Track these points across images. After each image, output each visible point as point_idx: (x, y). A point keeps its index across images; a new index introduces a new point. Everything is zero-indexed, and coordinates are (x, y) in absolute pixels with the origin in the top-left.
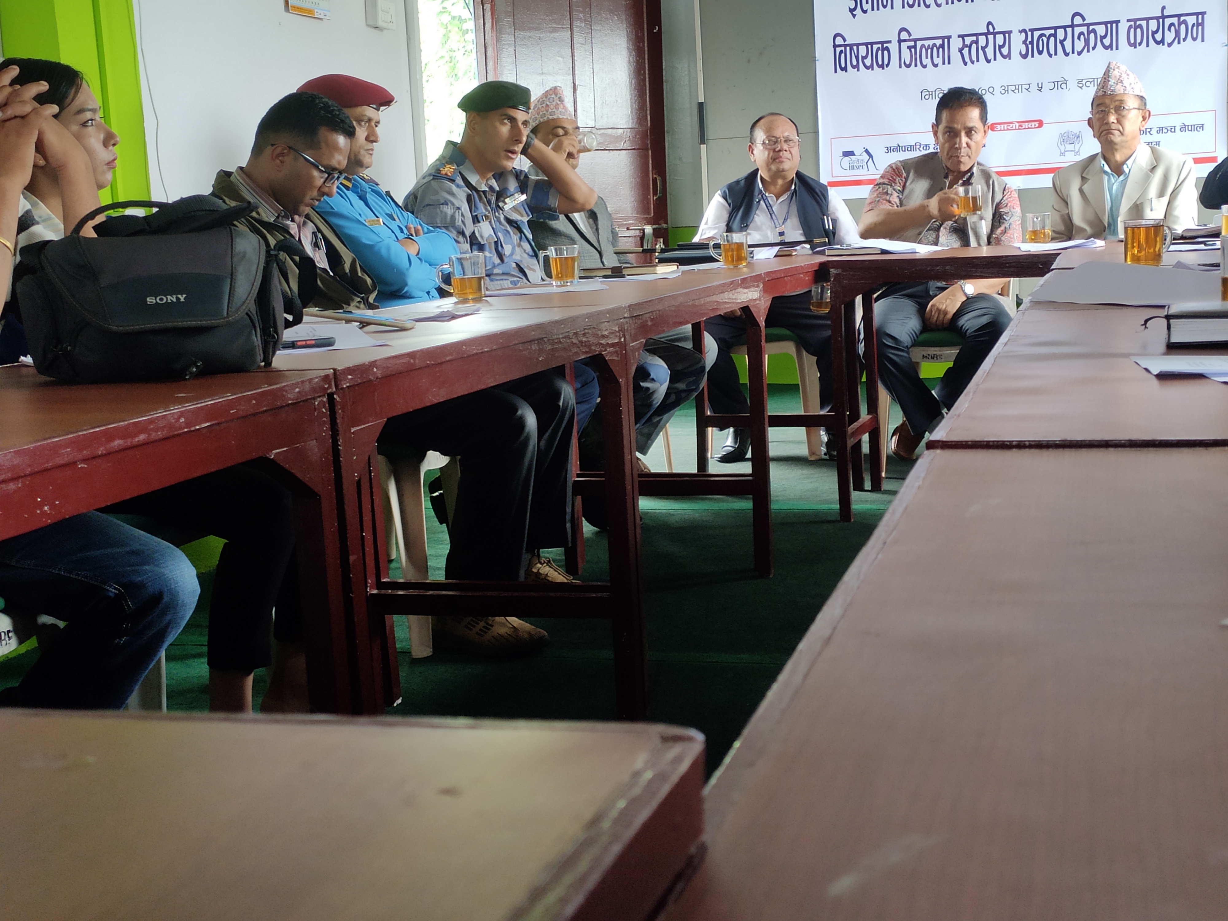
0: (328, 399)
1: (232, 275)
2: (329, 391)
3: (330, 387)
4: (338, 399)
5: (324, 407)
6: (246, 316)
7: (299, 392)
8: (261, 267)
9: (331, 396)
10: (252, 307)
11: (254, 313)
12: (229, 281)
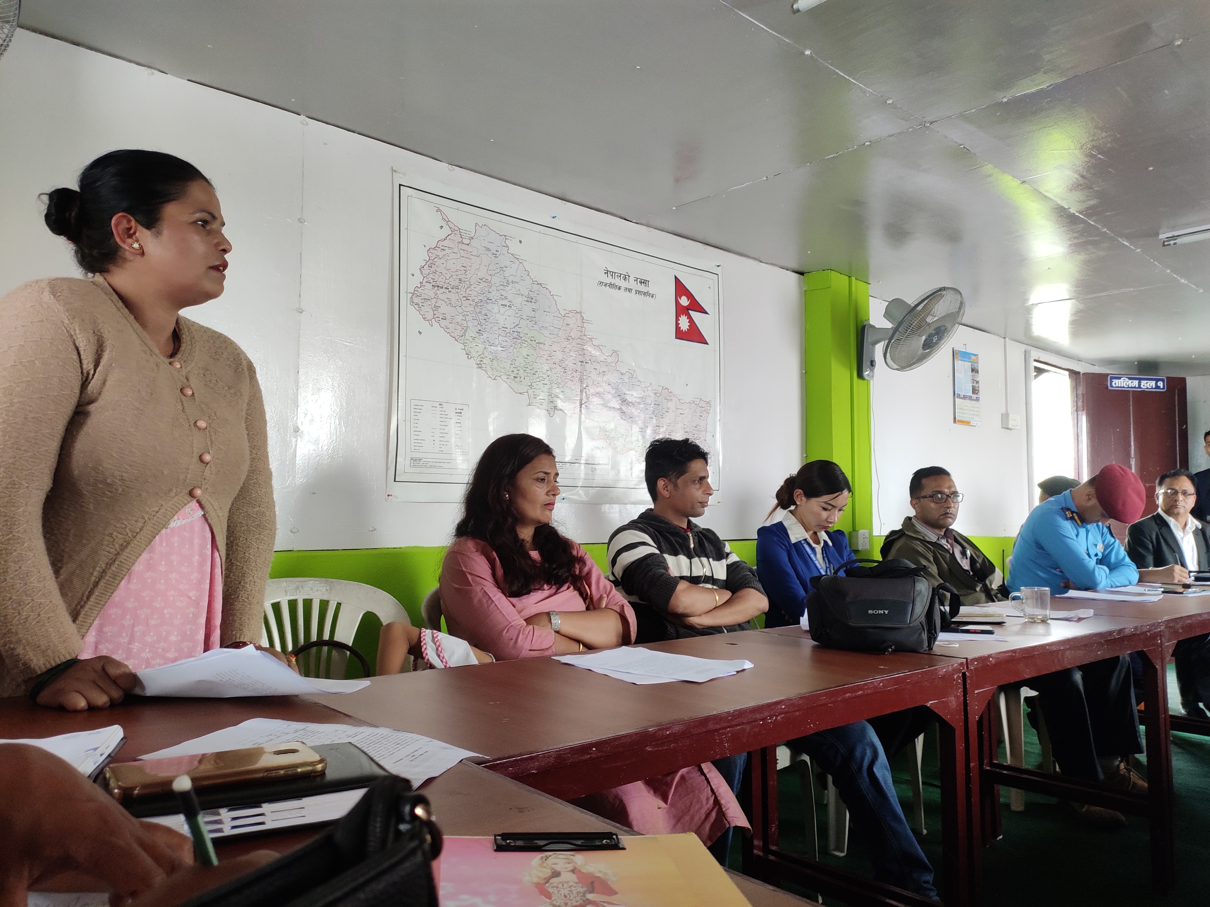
0: (962, 675)
1: (913, 602)
2: (963, 671)
3: (963, 669)
4: (968, 675)
5: (960, 679)
6: (919, 624)
7: (946, 671)
8: (929, 599)
9: (964, 674)
10: (923, 619)
11: (924, 621)
12: (911, 605)
